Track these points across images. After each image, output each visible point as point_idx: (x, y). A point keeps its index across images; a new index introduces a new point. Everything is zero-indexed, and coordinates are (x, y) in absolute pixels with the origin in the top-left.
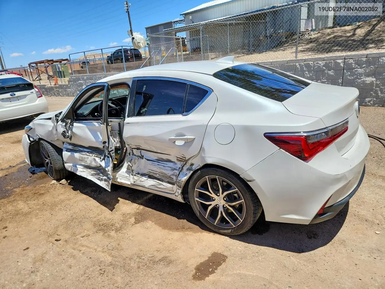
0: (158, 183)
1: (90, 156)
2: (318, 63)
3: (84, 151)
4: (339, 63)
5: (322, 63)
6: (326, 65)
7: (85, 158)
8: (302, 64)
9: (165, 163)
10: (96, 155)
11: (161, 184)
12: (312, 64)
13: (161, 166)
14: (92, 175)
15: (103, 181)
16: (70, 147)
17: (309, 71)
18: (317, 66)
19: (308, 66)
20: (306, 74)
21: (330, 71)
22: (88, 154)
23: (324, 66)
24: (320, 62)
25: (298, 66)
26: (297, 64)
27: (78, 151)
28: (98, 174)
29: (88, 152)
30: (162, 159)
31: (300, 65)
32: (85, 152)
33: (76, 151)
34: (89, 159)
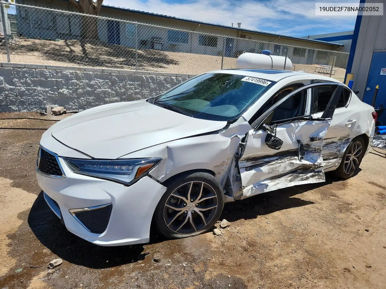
0: (327, 162)
1: (282, 162)
2: (159, 77)
3: (272, 160)
4: (173, 79)
5: (162, 78)
6: (165, 80)
7: (276, 168)
8: (148, 76)
9: (331, 145)
10: (288, 159)
11: (329, 163)
12: (155, 77)
13: (329, 149)
14: (291, 181)
15: (310, 178)
16: (249, 164)
17: (154, 83)
18: (159, 79)
19: (152, 78)
20: (151, 85)
21: (168, 84)
22: (279, 161)
23: (163, 80)
24: (161, 77)
25: (144, 78)
26: (143, 76)
27: (263, 164)
28: (297, 177)
29: (277, 160)
30: (329, 143)
31: (146, 77)
32: (274, 161)
33: (261, 165)
34: (282, 166)
